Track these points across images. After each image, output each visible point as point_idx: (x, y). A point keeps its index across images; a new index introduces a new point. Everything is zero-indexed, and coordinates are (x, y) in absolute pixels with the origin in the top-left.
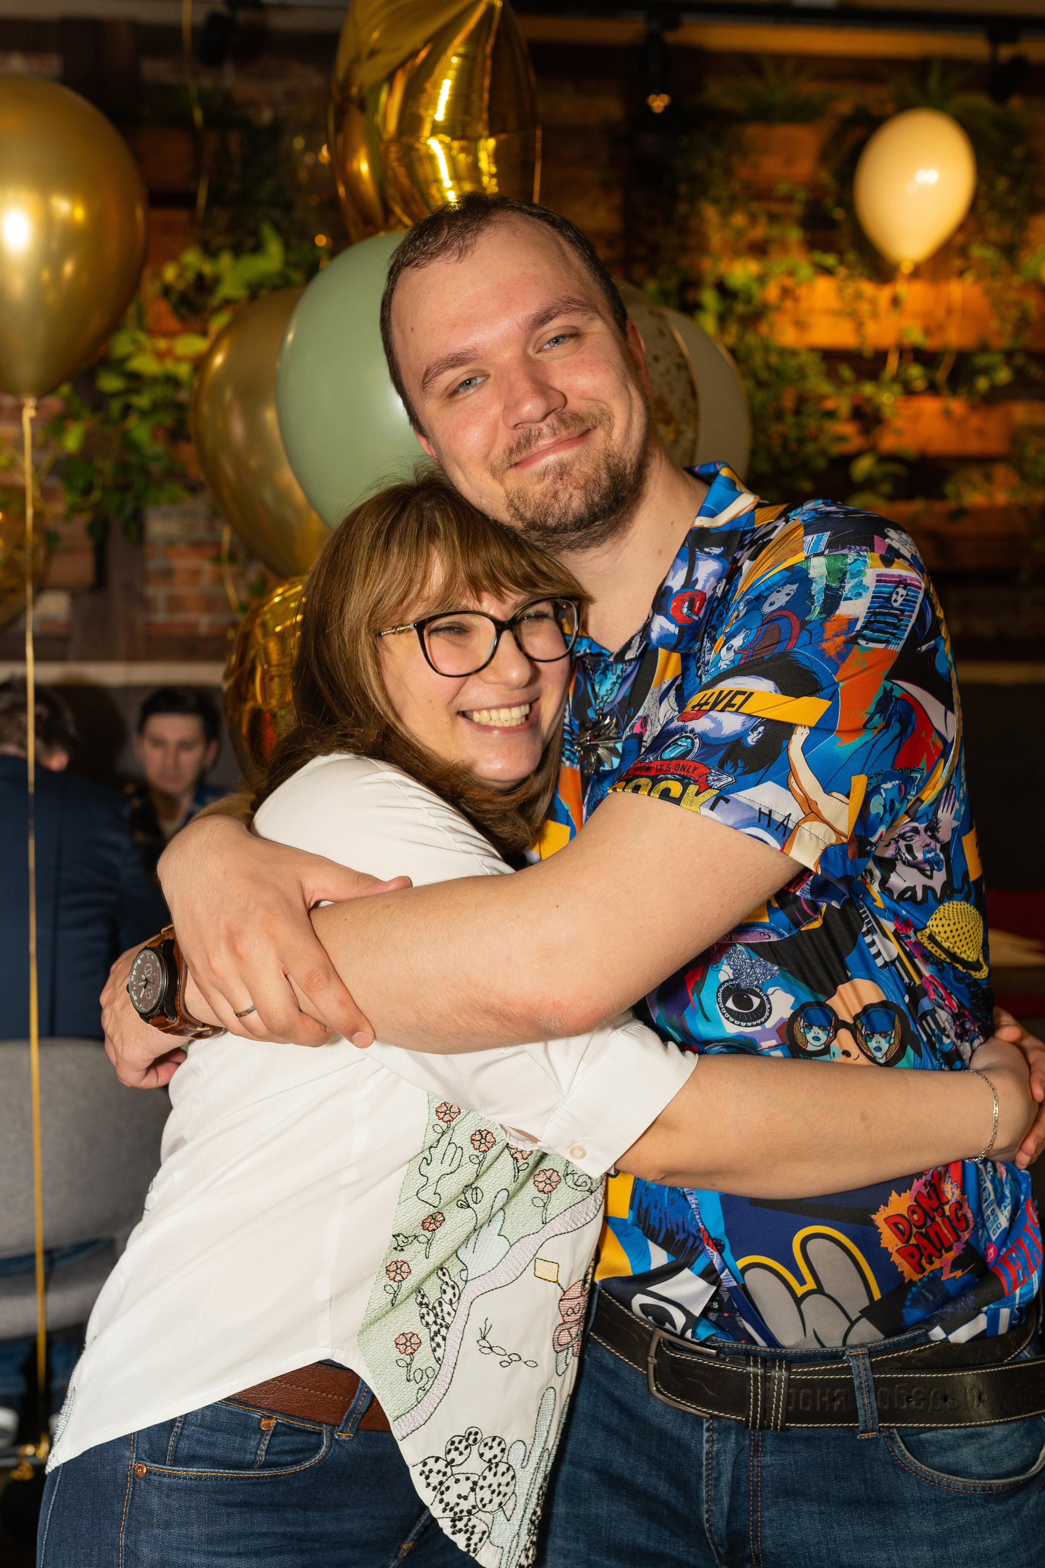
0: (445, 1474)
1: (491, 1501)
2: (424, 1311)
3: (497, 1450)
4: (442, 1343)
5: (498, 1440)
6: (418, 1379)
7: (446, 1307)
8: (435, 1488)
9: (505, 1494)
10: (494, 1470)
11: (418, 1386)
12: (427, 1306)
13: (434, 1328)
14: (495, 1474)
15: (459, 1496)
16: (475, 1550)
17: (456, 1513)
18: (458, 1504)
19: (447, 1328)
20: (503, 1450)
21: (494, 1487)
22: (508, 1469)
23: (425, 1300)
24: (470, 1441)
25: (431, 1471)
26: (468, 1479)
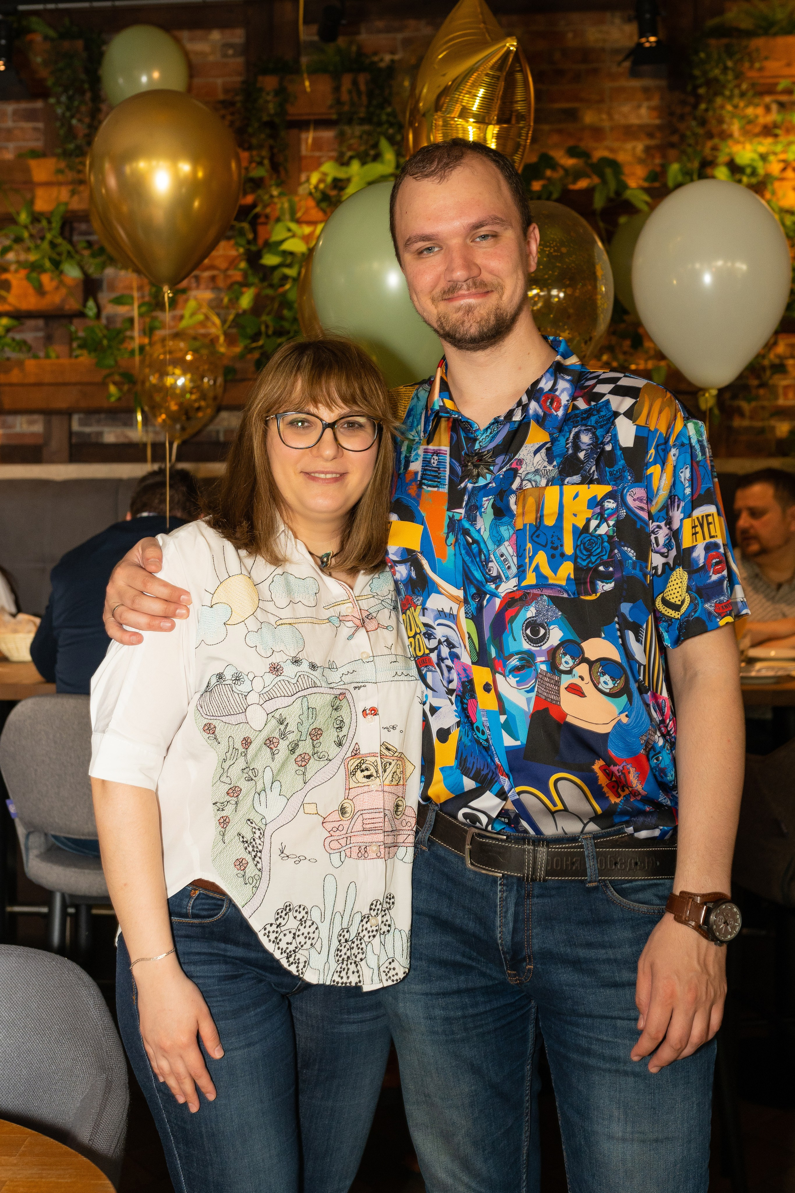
0: (277, 932)
1: (305, 943)
2: (246, 845)
3: (303, 913)
4: (259, 860)
5: (302, 907)
6: (251, 882)
7: (258, 841)
8: (274, 942)
9: (313, 939)
10: (304, 925)
11: (252, 886)
12: (247, 842)
13: (253, 854)
14: (305, 927)
15: (288, 943)
16: (302, 973)
17: (288, 954)
18: (287, 948)
19: (260, 852)
20: (307, 913)
21: (306, 934)
22: (313, 924)
23: (245, 840)
24: (288, 910)
25: (269, 932)
26: (290, 932)
